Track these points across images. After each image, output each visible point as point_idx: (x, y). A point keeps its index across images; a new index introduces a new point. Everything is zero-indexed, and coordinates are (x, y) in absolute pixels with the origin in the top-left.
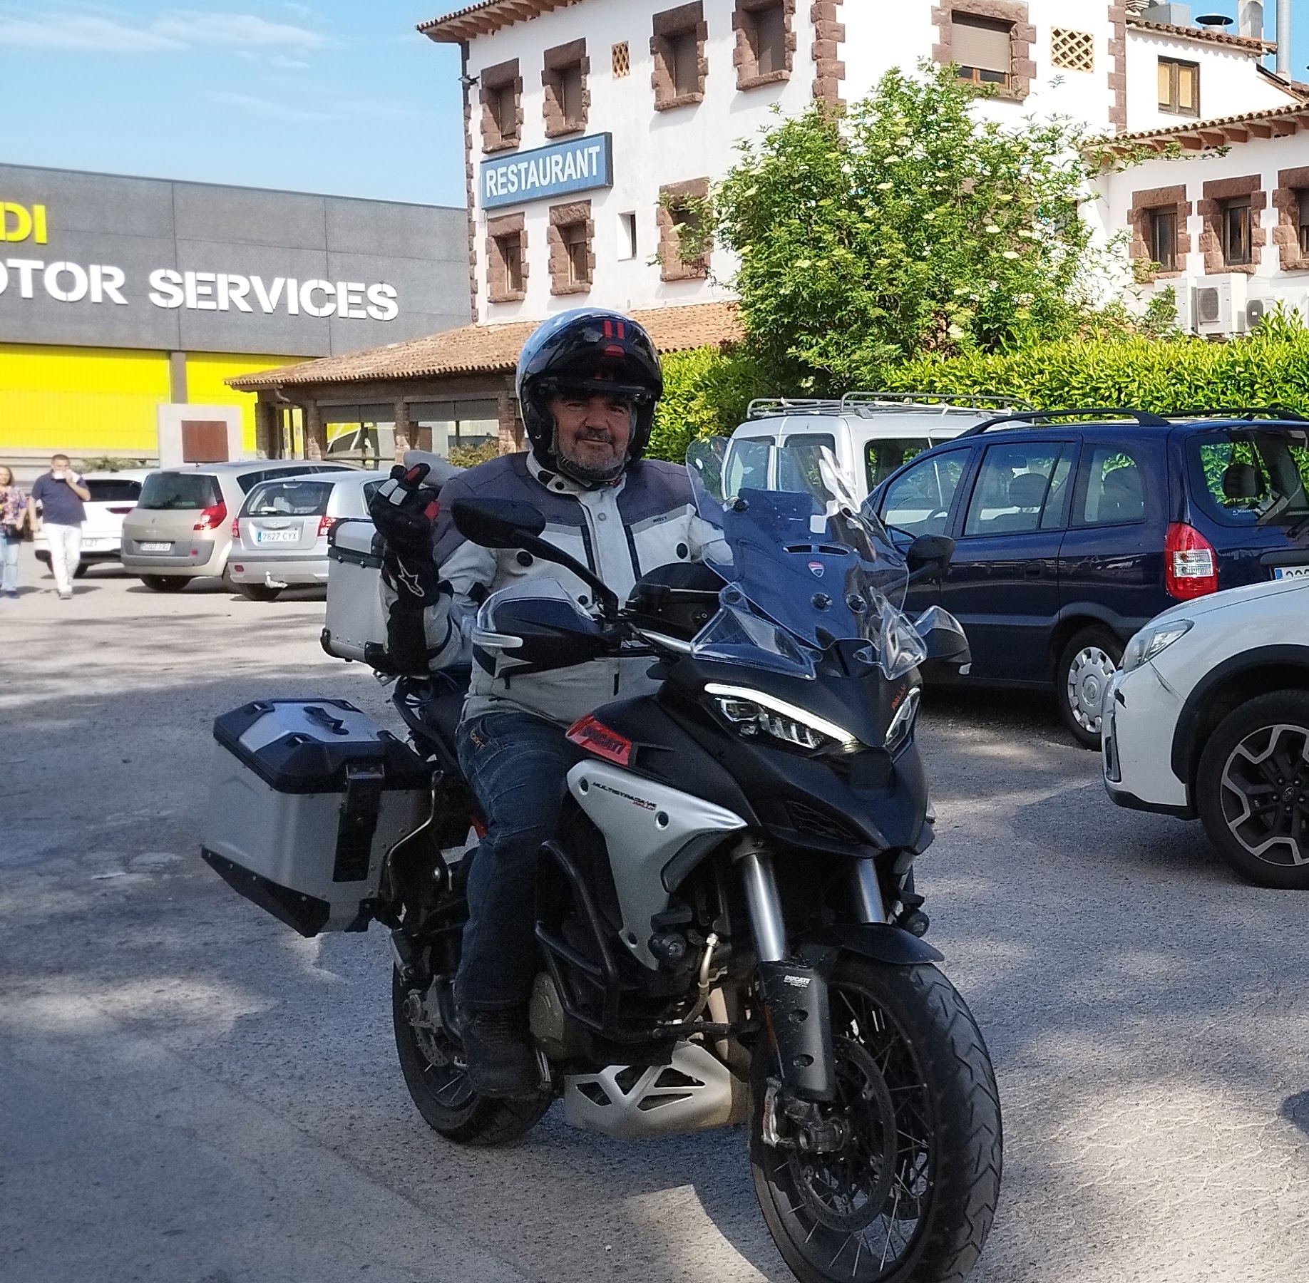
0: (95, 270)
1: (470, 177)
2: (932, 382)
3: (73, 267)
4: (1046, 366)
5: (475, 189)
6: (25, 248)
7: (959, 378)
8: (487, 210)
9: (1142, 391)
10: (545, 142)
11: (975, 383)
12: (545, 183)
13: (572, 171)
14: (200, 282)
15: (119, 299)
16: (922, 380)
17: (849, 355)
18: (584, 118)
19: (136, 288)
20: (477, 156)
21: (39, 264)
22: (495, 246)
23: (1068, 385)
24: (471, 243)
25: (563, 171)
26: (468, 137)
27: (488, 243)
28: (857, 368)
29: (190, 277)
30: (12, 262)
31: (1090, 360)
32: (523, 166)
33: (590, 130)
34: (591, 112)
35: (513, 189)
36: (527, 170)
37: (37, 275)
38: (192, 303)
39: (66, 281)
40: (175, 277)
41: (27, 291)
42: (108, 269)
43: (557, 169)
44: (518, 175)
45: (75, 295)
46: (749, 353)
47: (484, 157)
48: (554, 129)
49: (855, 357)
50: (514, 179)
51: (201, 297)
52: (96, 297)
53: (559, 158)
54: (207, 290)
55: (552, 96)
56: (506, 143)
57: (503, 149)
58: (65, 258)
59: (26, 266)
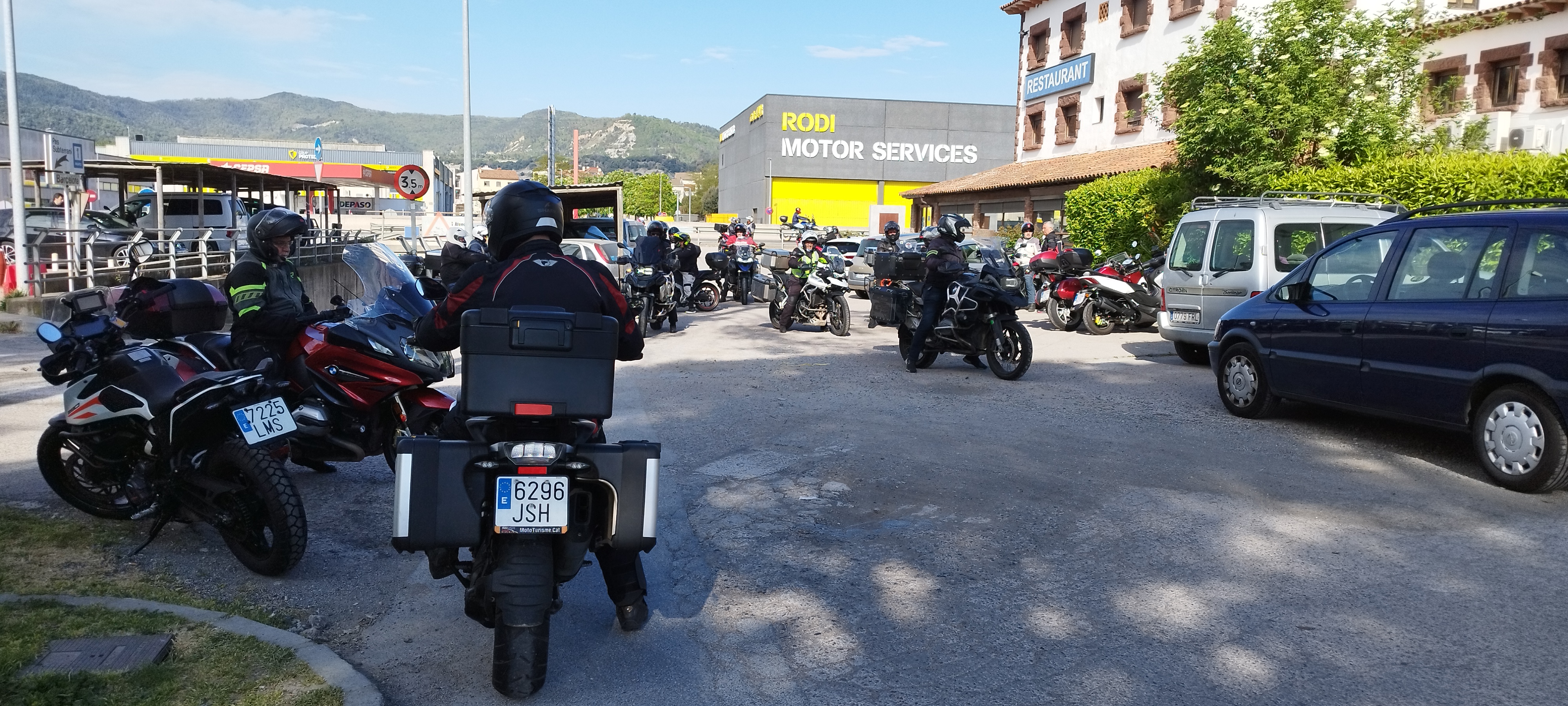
0: (852, 143)
1: (1019, 84)
2: (1304, 187)
3: (844, 143)
4: (1396, 173)
5: (1021, 91)
6: (825, 135)
7: (1325, 184)
8: (1027, 101)
9: (1478, 190)
10: (1059, 61)
11: (1337, 186)
12: (1057, 84)
13: (1072, 76)
14: (893, 148)
15: (860, 157)
16: (1297, 185)
17: (1247, 170)
18: (1081, 47)
19: (868, 152)
20: (1024, 73)
21: (831, 142)
22: (1029, 120)
23: (1413, 186)
24: (1017, 119)
25: (1067, 77)
26: (1020, 64)
27: (1025, 119)
28: (1252, 178)
29: (889, 145)
30: (821, 141)
31: (1433, 168)
32: (1046, 76)
33: (1084, 53)
34: (1085, 43)
35: (1040, 89)
36: (1049, 78)
37: (830, 146)
38: (889, 158)
39: (840, 149)
40: (883, 145)
41: (825, 155)
42: (857, 143)
43: (1064, 76)
44: (1044, 81)
45: (843, 156)
46: (1177, 170)
47: (1027, 73)
48: (1065, 55)
49: (1252, 171)
50: (1041, 83)
51: (893, 154)
52: (852, 156)
53: (1066, 70)
54: (896, 151)
55: (1065, 36)
56: (1039, 64)
57: (1037, 68)
58: (841, 139)
59: (826, 143)
